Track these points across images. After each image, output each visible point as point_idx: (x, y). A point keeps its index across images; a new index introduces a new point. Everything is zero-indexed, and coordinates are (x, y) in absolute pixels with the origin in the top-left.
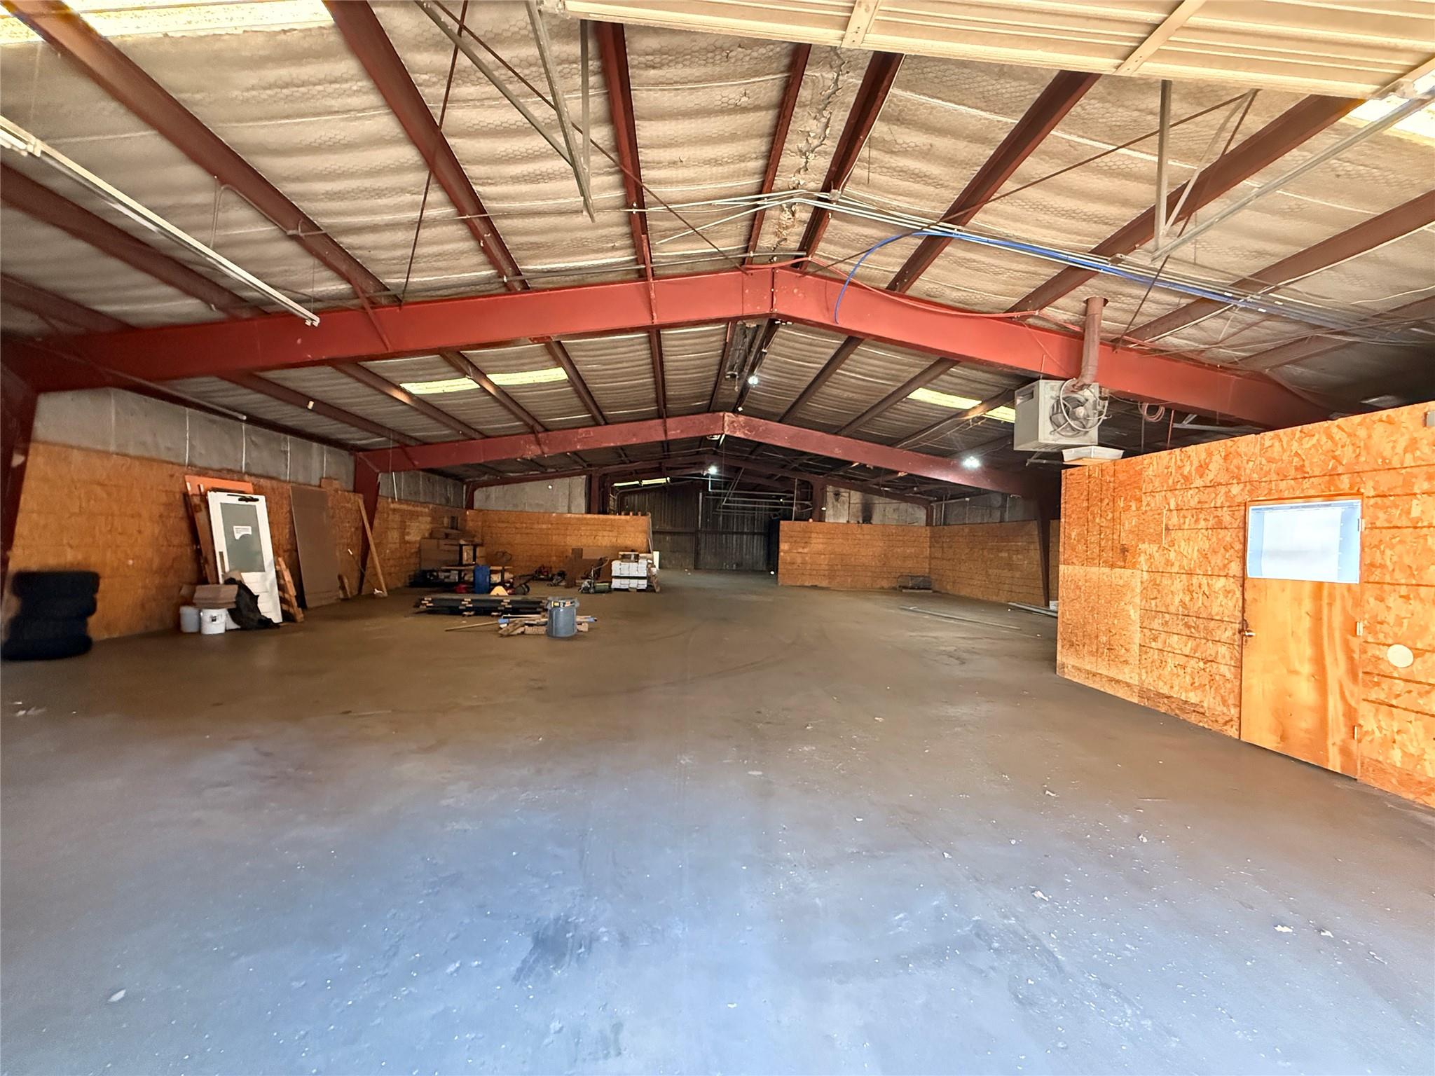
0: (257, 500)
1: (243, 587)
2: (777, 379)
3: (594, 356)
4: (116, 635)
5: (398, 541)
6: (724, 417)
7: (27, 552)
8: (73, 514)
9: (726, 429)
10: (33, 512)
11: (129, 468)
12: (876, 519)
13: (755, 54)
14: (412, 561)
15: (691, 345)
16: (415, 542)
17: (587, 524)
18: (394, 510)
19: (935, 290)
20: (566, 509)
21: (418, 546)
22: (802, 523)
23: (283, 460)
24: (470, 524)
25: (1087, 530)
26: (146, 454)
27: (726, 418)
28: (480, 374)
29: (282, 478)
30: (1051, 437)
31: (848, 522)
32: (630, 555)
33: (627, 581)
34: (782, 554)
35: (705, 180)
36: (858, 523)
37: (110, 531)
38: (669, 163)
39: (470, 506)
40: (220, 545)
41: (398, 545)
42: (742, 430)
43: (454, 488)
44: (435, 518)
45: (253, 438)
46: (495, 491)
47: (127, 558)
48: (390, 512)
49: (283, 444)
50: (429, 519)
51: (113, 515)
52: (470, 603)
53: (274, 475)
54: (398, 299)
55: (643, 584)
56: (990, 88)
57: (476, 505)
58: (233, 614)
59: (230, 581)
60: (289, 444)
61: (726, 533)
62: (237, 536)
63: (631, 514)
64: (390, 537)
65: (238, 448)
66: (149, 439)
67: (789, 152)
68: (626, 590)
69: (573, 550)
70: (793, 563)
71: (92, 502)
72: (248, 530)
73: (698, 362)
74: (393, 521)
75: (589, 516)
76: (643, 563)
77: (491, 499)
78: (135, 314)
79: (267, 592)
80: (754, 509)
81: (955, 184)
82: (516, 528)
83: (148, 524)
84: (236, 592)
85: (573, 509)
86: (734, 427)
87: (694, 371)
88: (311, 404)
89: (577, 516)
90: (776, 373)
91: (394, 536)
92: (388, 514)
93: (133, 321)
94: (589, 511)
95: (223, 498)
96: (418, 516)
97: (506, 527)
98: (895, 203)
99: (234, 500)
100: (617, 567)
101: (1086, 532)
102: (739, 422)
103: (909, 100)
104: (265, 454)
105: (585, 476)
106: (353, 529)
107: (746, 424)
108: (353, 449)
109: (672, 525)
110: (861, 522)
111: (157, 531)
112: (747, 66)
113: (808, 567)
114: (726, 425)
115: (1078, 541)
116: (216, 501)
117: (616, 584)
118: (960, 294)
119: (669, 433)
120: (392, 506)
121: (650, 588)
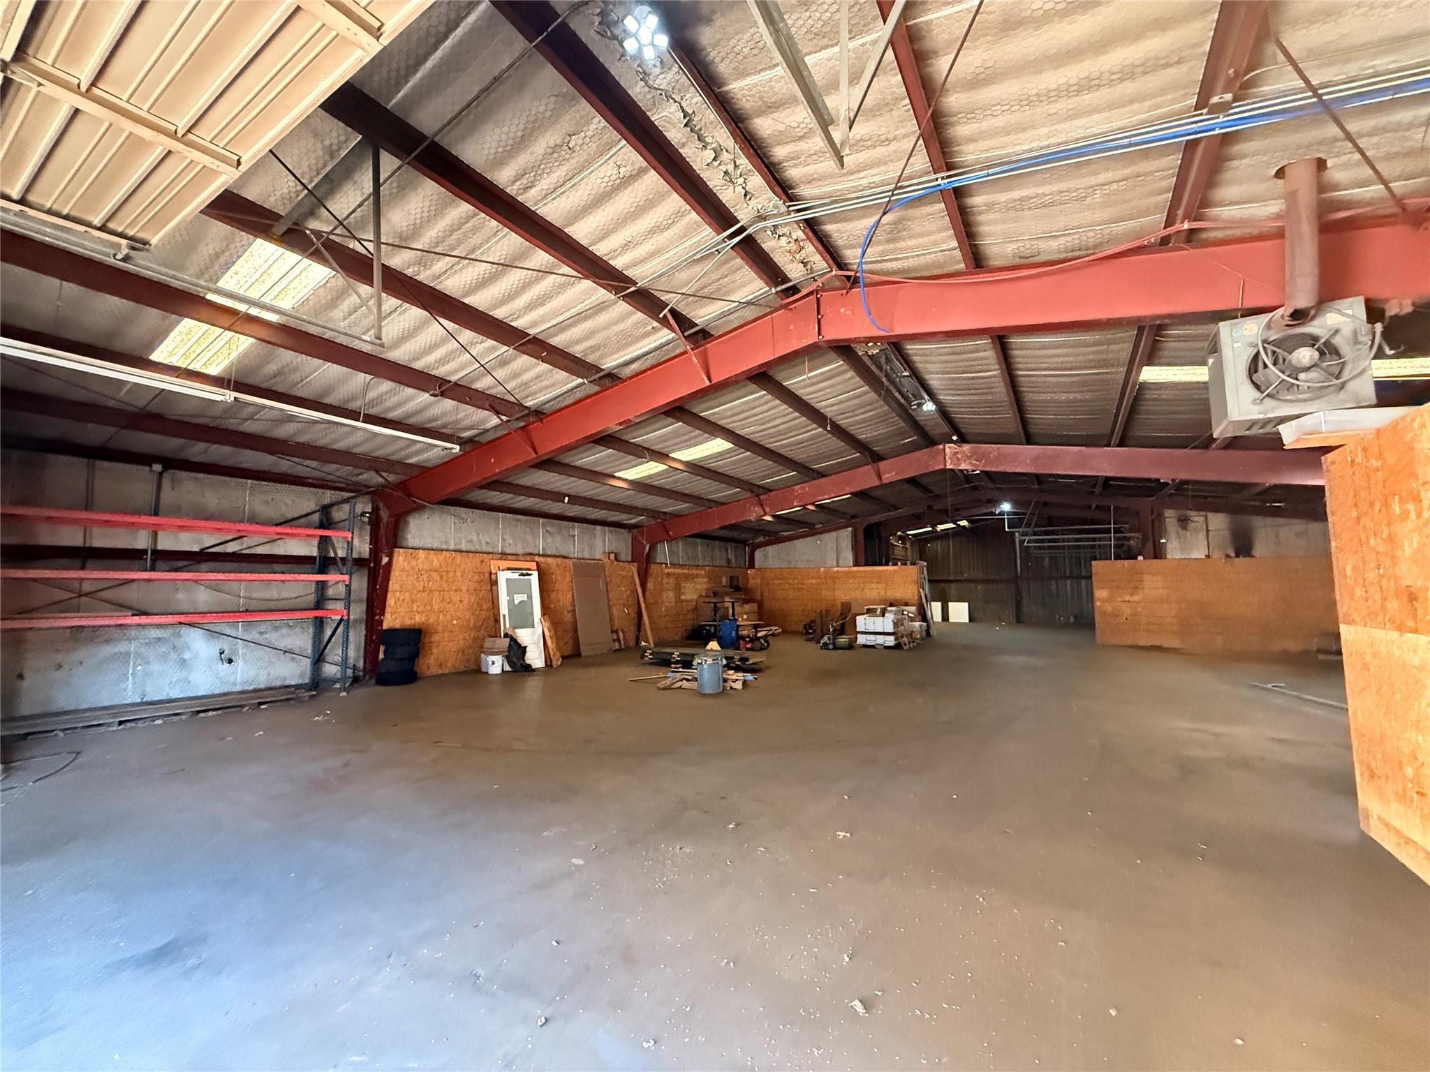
0: (531, 575)
1: (514, 640)
2: (972, 398)
3: (745, 419)
4: (447, 671)
5: (673, 600)
6: (944, 449)
7: (394, 617)
8: (419, 591)
9: (949, 462)
10: (396, 591)
11: (453, 559)
12: (1259, 549)
13: (590, 133)
14: (690, 616)
15: (829, 387)
16: (691, 601)
17: (855, 577)
18: (668, 575)
19: (1022, 249)
20: (835, 564)
21: (695, 603)
22: (1126, 563)
23: (572, 542)
24: (751, 581)
25: (1363, 559)
26: (473, 549)
27: (947, 450)
28: (661, 456)
29: (571, 556)
30: (1256, 408)
31: (1208, 556)
32: (876, 609)
33: (872, 637)
34: (1098, 603)
35: (668, 247)
36: (1228, 556)
37: (442, 601)
38: (623, 248)
39: (752, 565)
40: (504, 609)
41: (673, 604)
42: (968, 461)
43: (735, 551)
44: (712, 577)
45: (548, 529)
46: (771, 549)
47: (453, 619)
48: (664, 576)
49: (571, 530)
50: (706, 580)
51: (444, 591)
52: (678, 656)
53: (566, 554)
54: (538, 414)
55: (890, 641)
56: (811, 22)
57: (757, 564)
58: (508, 658)
59: (506, 635)
60: (576, 529)
61: (1057, 579)
62: (516, 602)
63: (899, 563)
64: (665, 597)
65: (536, 537)
66: (475, 538)
67: (719, 188)
68: (873, 647)
69: (842, 603)
70: (1117, 616)
71: (431, 583)
72: (524, 597)
73: (856, 401)
74: (667, 583)
75: (856, 569)
76: (890, 617)
77: (769, 557)
78: (427, 460)
79: (535, 643)
80: (1093, 547)
81: (902, 131)
82: (790, 584)
83: (466, 595)
84: (508, 644)
85: (841, 562)
86: (958, 459)
87: (862, 410)
88: (567, 499)
89: (844, 569)
90: (958, 392)
91: (669, 596)
92: (662, 578)
93: (430, 465)
94: (856, 564)
95: (509, 574)
96: (693, 578)
97: (781, 584)
98: (864, 182)
99: (515, 576)
100: (862, 622)
101: (1361, 563)
102: (964, 452)
103: (756, 85)
104: (558, 539)
105: (850, 529)
106: (629, 592)
107: (973, 454)
108: (630, 527)
109: (983, 572)
110: (1233, 554)
111: (472, 600)
112: (595, 145)
113: (1144, 621)
114: (947, 458)
115: (1356, 580)
116: (503, 577)
117: (861, 639)
118: (1062, 241)
119: (883, 477)
120: (666, 571)
121: (898, 646)
